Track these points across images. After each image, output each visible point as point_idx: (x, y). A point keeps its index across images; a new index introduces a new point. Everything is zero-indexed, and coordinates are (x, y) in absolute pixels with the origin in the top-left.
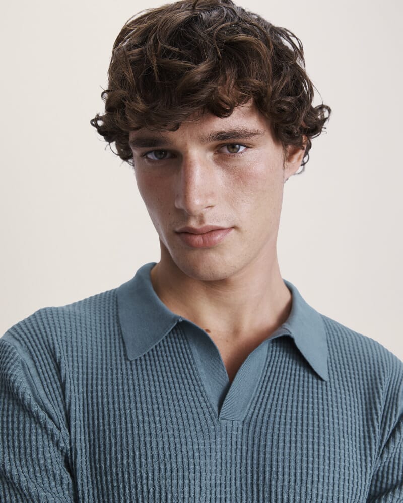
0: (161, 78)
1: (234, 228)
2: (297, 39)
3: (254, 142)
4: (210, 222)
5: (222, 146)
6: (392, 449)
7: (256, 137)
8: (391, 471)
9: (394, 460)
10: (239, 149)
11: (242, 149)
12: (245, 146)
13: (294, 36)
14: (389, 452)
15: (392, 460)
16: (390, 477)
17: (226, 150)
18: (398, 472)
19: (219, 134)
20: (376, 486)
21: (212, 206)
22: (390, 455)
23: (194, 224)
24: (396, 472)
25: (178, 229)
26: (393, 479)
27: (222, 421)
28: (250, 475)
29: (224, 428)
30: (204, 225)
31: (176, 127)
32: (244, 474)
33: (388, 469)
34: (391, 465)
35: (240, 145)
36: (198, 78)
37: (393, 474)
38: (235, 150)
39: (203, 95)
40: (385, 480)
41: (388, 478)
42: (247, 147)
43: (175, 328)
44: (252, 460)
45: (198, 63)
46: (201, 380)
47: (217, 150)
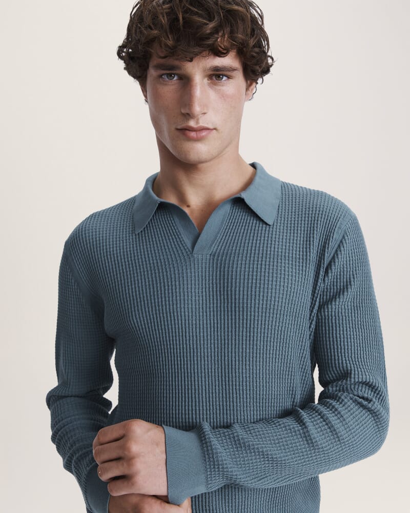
0: (184, 27)
1: (215, 129)
2: (260, 10)
3: (234, 75)
4: (202, 123)
5: (213, 75)
6: (334, 270)
7: (236, 72)
8: (335, 284)
9: (337, 276)
10: (222, 78)
11: (225, 78)
12: (227, 77)
13: (258, 7)
14: (332, 272)
15: (335, 277)
16: (335, 287)
17: (214, 78)
18: (340, 284)
19: (216, 67)
20: (323, 298)
21: (205, 113)
22: (333, 274)
23: (192, 123)
24: (339, 284)
25: (179, 127)
26: (337, 288)
27: (195, 255)
28: (215, 286)
29: (196, 260)
30: (199, 125)
31: (191, 60)
32: (211, 285)
33: (334, 283)
34: (335, 280)
35: (223, 75)
36: (208, 31)
37: (337, 285)
38: (220, 79)
39: (210, 42)
40: (332, 291)
41: (334, 289)
42: (229, 77)
43: (157, 209)
44: (216, 276)
45: (210, 21)
46: (181, 235)
47: (210, 77)
